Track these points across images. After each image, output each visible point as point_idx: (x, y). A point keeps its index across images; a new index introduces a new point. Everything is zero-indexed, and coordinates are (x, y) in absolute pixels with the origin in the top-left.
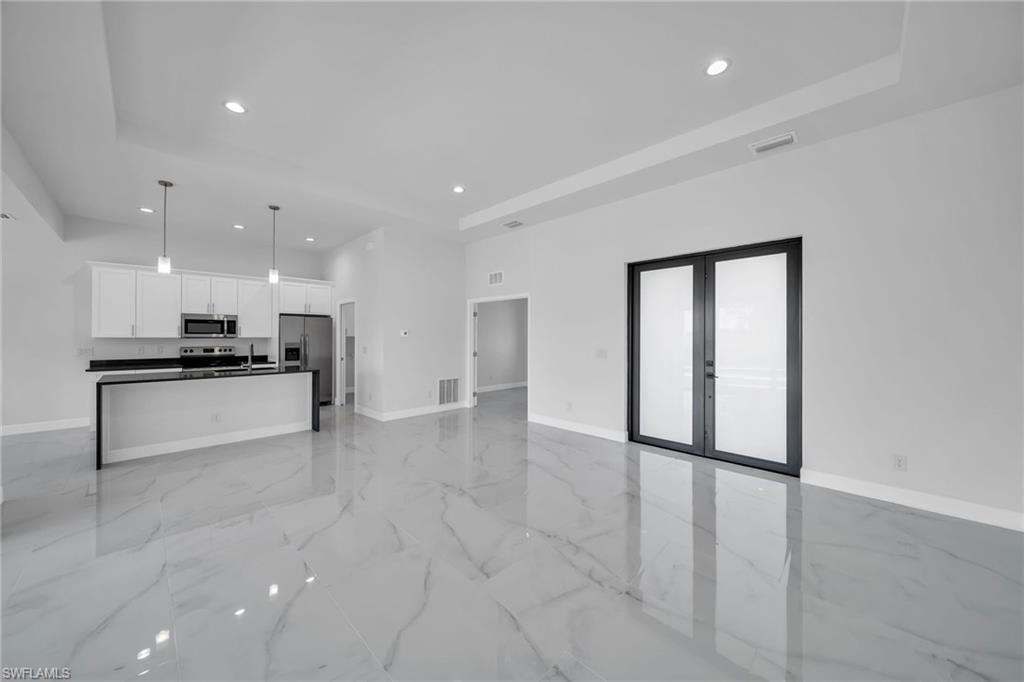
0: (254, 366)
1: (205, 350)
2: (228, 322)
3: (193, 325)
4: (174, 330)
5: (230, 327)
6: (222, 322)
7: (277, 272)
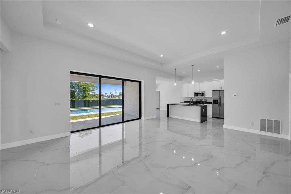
0: (191, 104)
1: (200, 100)
2: (203, 93)
3: (196, 94)
4: (193, 96)
5: (203, 94)
6: (201, 93)
7: (193, 81)
